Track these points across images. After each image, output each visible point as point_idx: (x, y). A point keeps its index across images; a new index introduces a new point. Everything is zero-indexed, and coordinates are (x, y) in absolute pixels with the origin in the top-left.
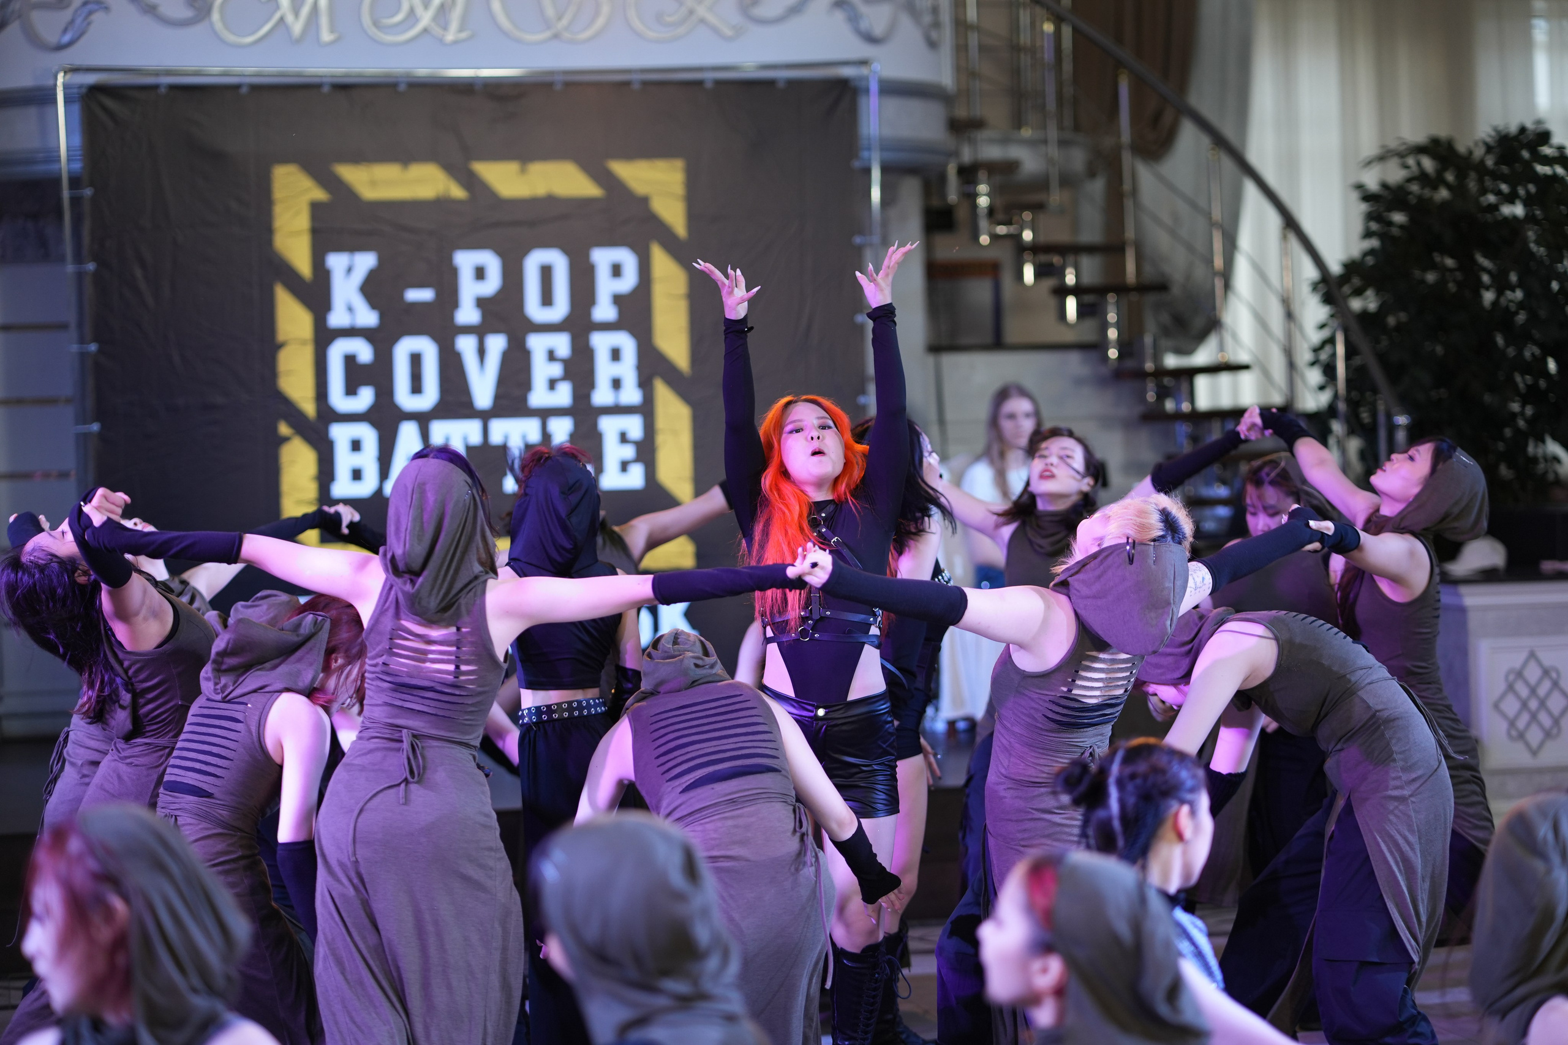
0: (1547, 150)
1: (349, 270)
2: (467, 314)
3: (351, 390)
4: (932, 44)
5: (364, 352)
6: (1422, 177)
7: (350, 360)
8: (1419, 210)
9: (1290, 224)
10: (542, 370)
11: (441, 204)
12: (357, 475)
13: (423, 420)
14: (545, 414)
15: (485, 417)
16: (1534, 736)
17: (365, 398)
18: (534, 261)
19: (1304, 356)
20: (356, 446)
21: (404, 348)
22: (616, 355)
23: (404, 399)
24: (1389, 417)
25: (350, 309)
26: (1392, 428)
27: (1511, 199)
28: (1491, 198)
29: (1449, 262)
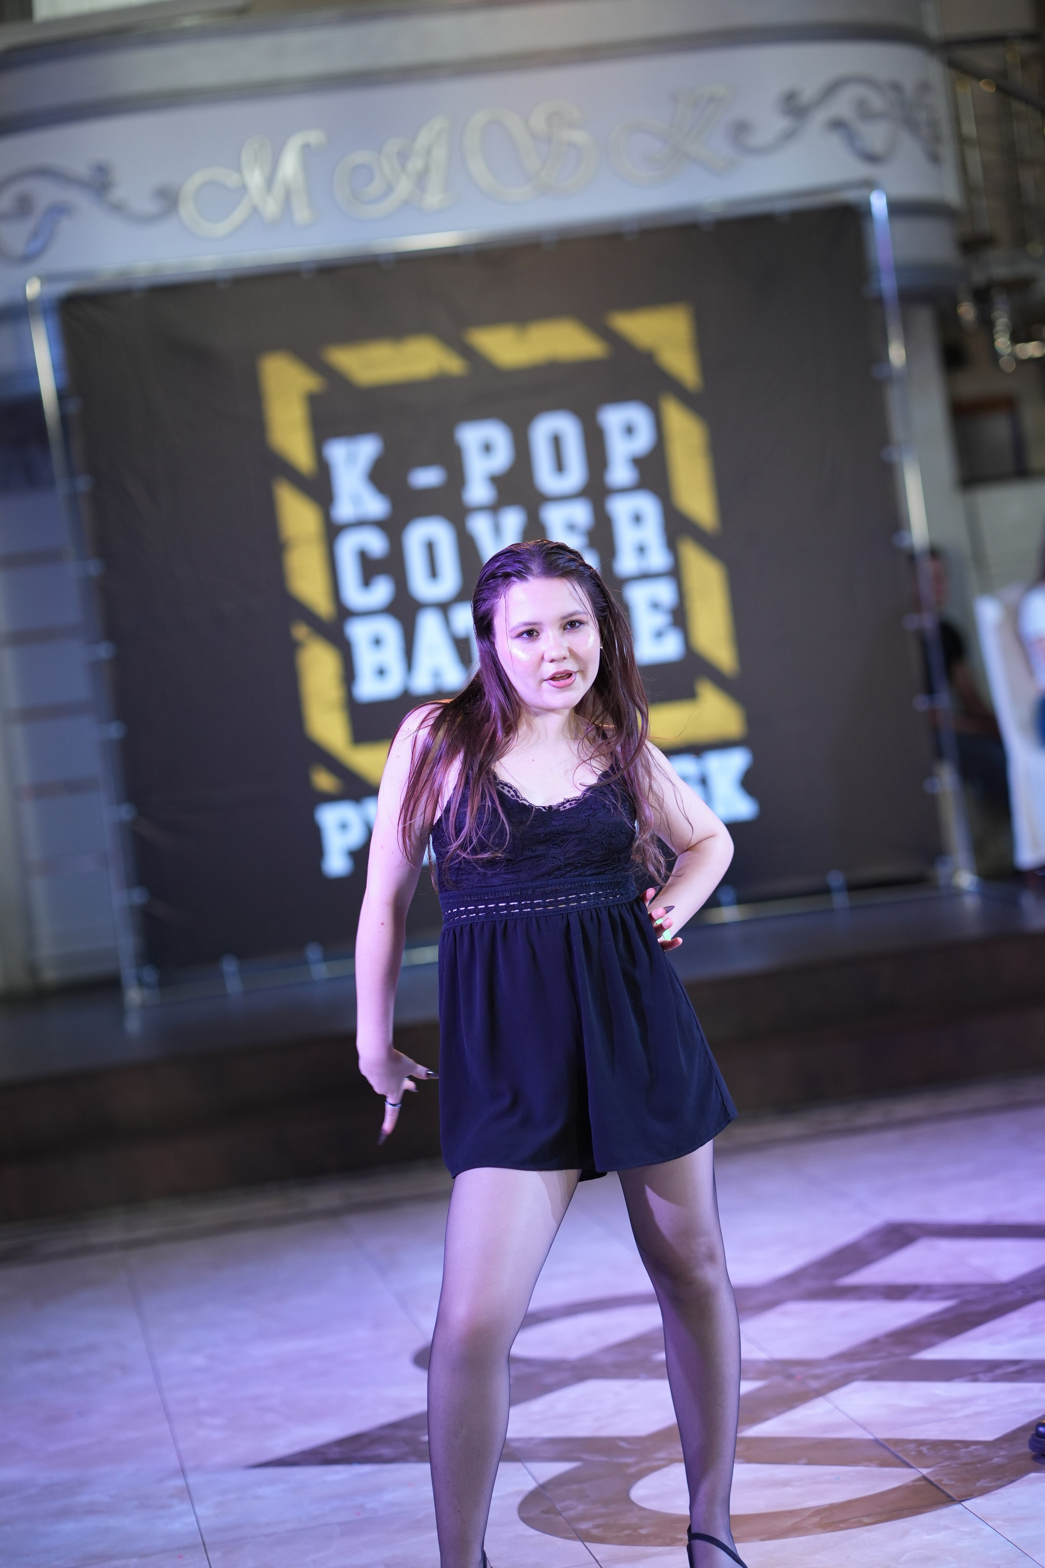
1: (352, 459)
2: (479, 492)
3: (367, 580)
4: (935, 158)
5: (377, 544)
7: (364, 556)
11: (439, 381)
12: (381, 672)
13: (444, 608)
17: (383, 591)
18: (542, 429)
20: (377, 642)
21: (416, 535)
22: (637, 519)
23: (421, 586)
25: (357, 499)
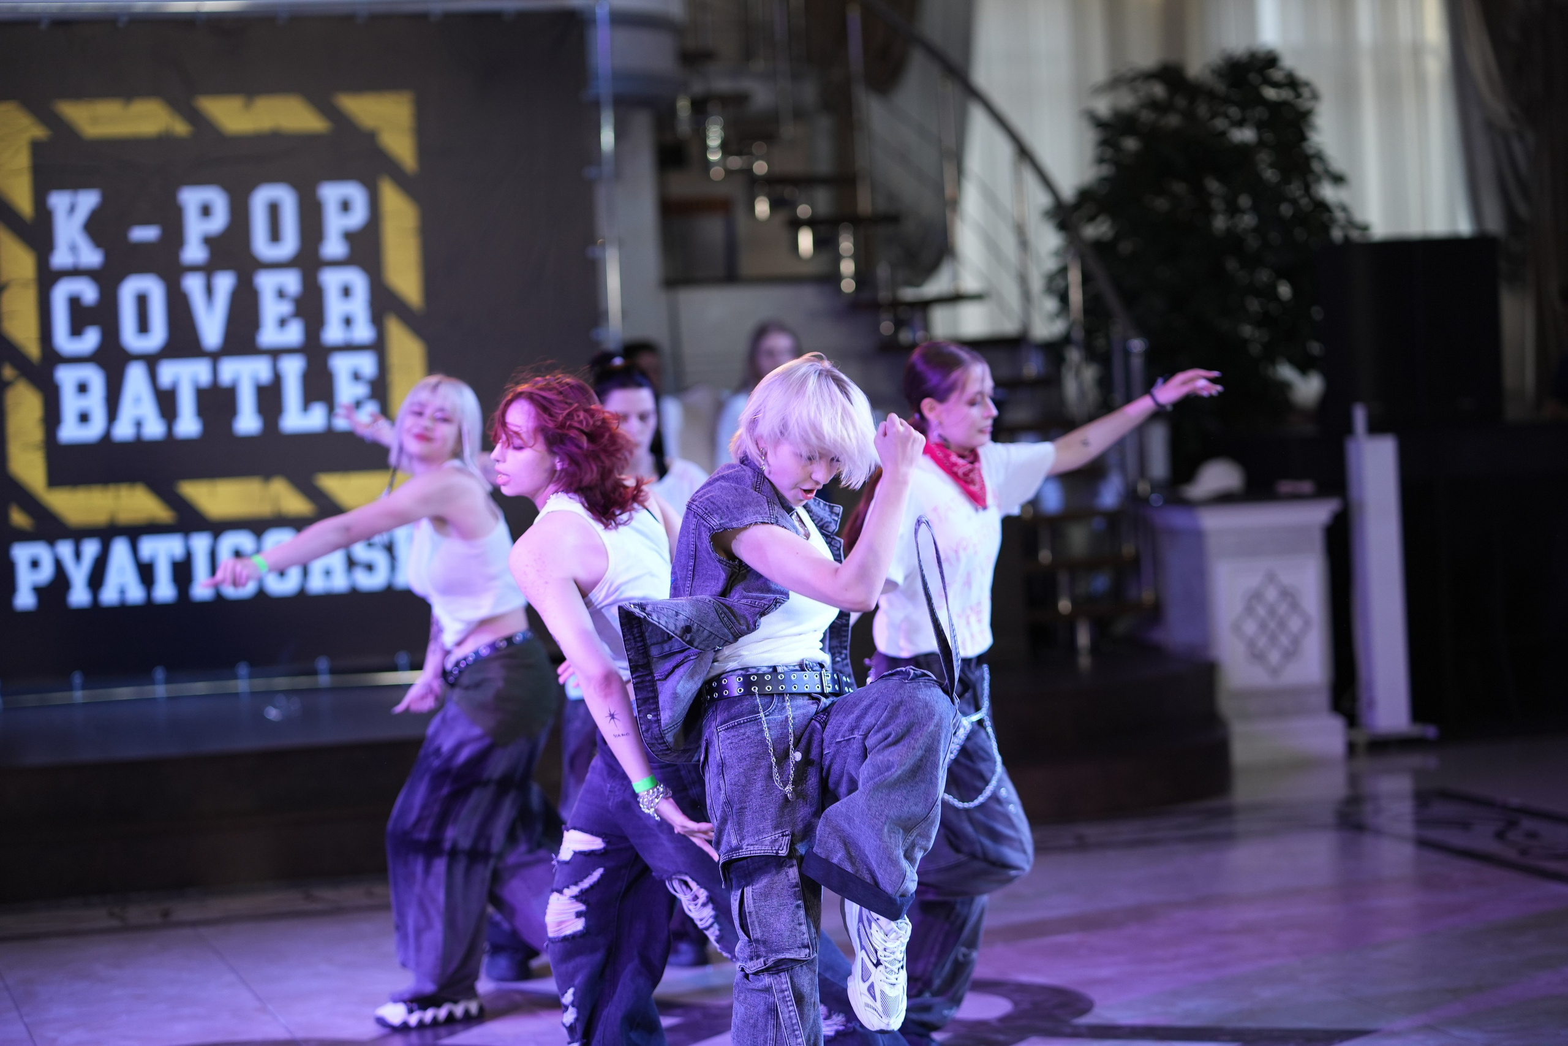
0: (1277, 75)
1: (72, 209)
2: (194, 252)
3: (76, 330)
5: (89, 292)
6: (1153, 105)
7: (74, 302)
8: (1151, 136)
9: (1024, 153)
10: (272, 309)
11: (164, 141)
12: (84, 418)
13: (151, 361)
14: (276, 354)
15: (215, 357)
16: (1274, 657)
17: (91, 340)
18: (261, 198)
19: (1037, 284)
20: (82, 388)
21: (130, 288)
22: (346, 292)
23: (131, 338)
24: (1125, 340)
25: (73, 249)
26: (1127, 353)
27: (1240, 124)
28: (1220, 123)
29: (1179, 188)
